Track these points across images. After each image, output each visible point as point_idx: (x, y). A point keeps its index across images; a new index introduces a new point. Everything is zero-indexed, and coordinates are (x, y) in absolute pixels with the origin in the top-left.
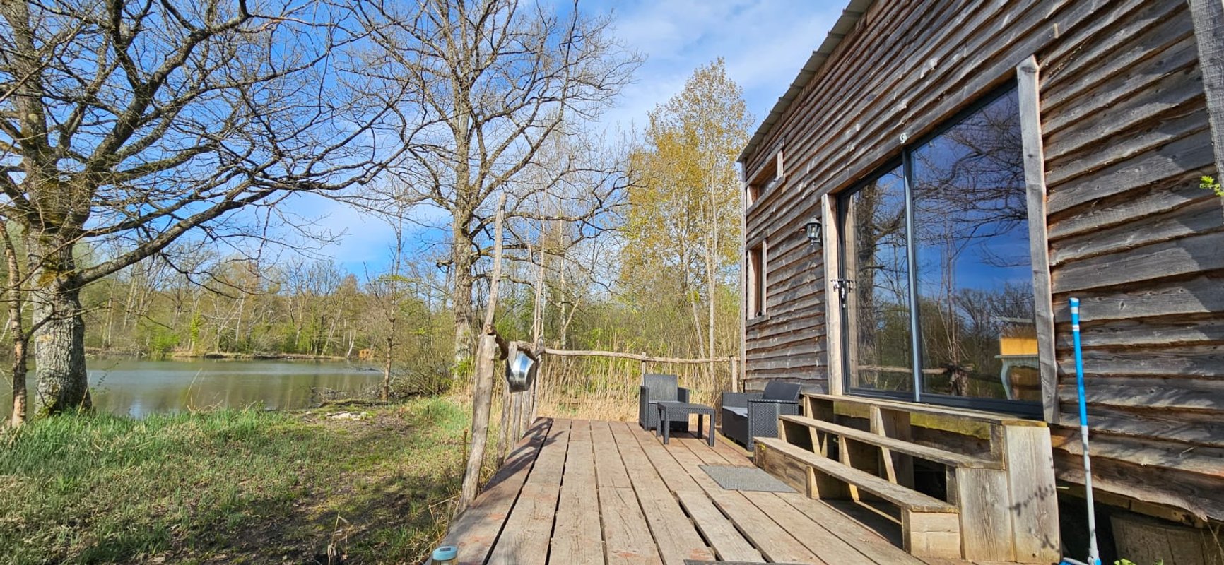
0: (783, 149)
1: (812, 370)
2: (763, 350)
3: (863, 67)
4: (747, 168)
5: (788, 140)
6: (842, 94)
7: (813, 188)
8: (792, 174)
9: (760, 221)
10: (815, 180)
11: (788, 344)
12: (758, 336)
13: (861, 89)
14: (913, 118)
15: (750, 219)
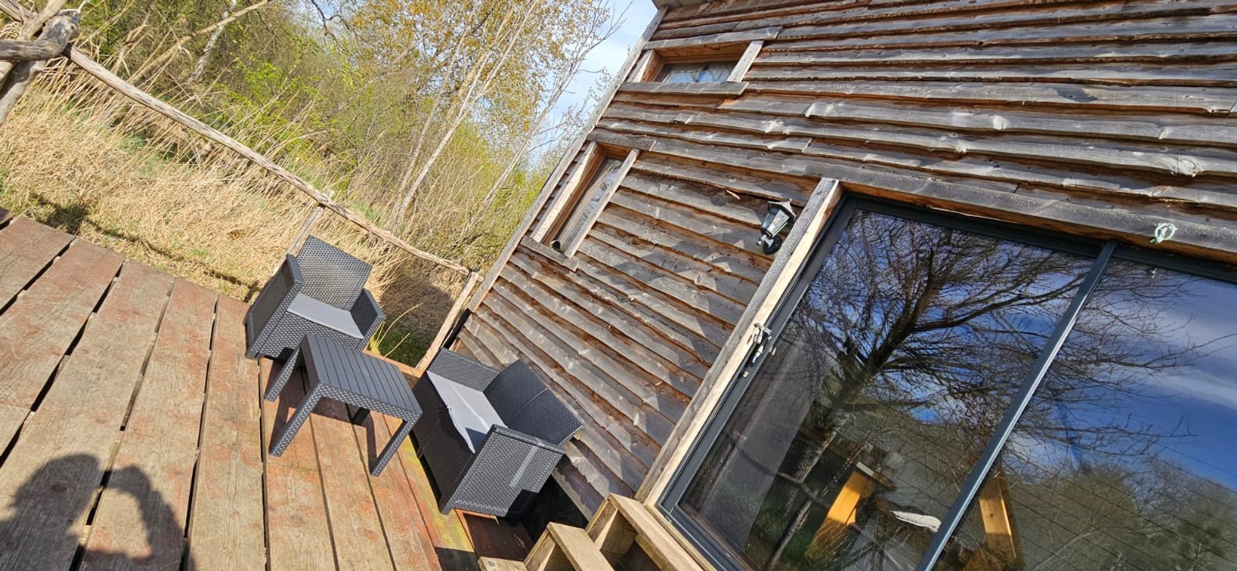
0: (766, 43)
1: (617, 419)
2: (533, 302)
3: (1093, 27)
4: (662, 22)
5: (788, 33)
6: (986, 42)
7: (804, 147)
8: (761, 93)
9: (643, 115)
10: (815, 138)
11: (588, 338)
12: (535, 275)
13: (1050, 62)
14: (1194, 209)
15: (623, 98)
